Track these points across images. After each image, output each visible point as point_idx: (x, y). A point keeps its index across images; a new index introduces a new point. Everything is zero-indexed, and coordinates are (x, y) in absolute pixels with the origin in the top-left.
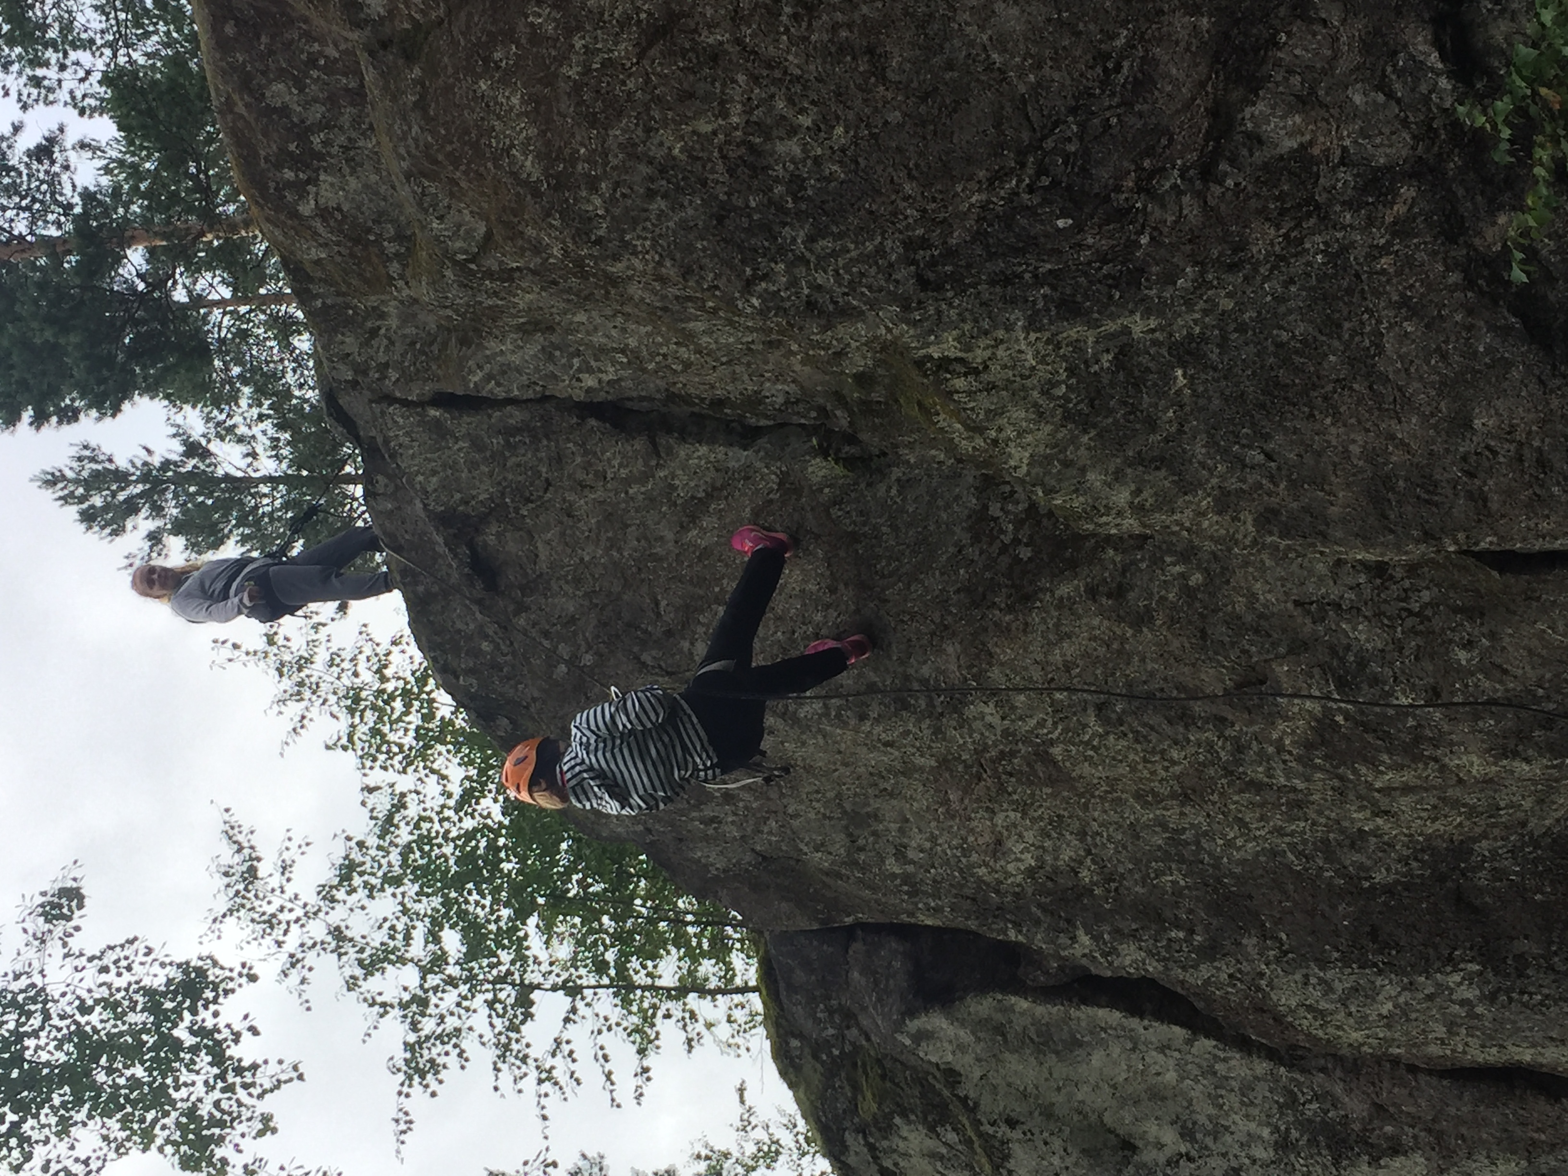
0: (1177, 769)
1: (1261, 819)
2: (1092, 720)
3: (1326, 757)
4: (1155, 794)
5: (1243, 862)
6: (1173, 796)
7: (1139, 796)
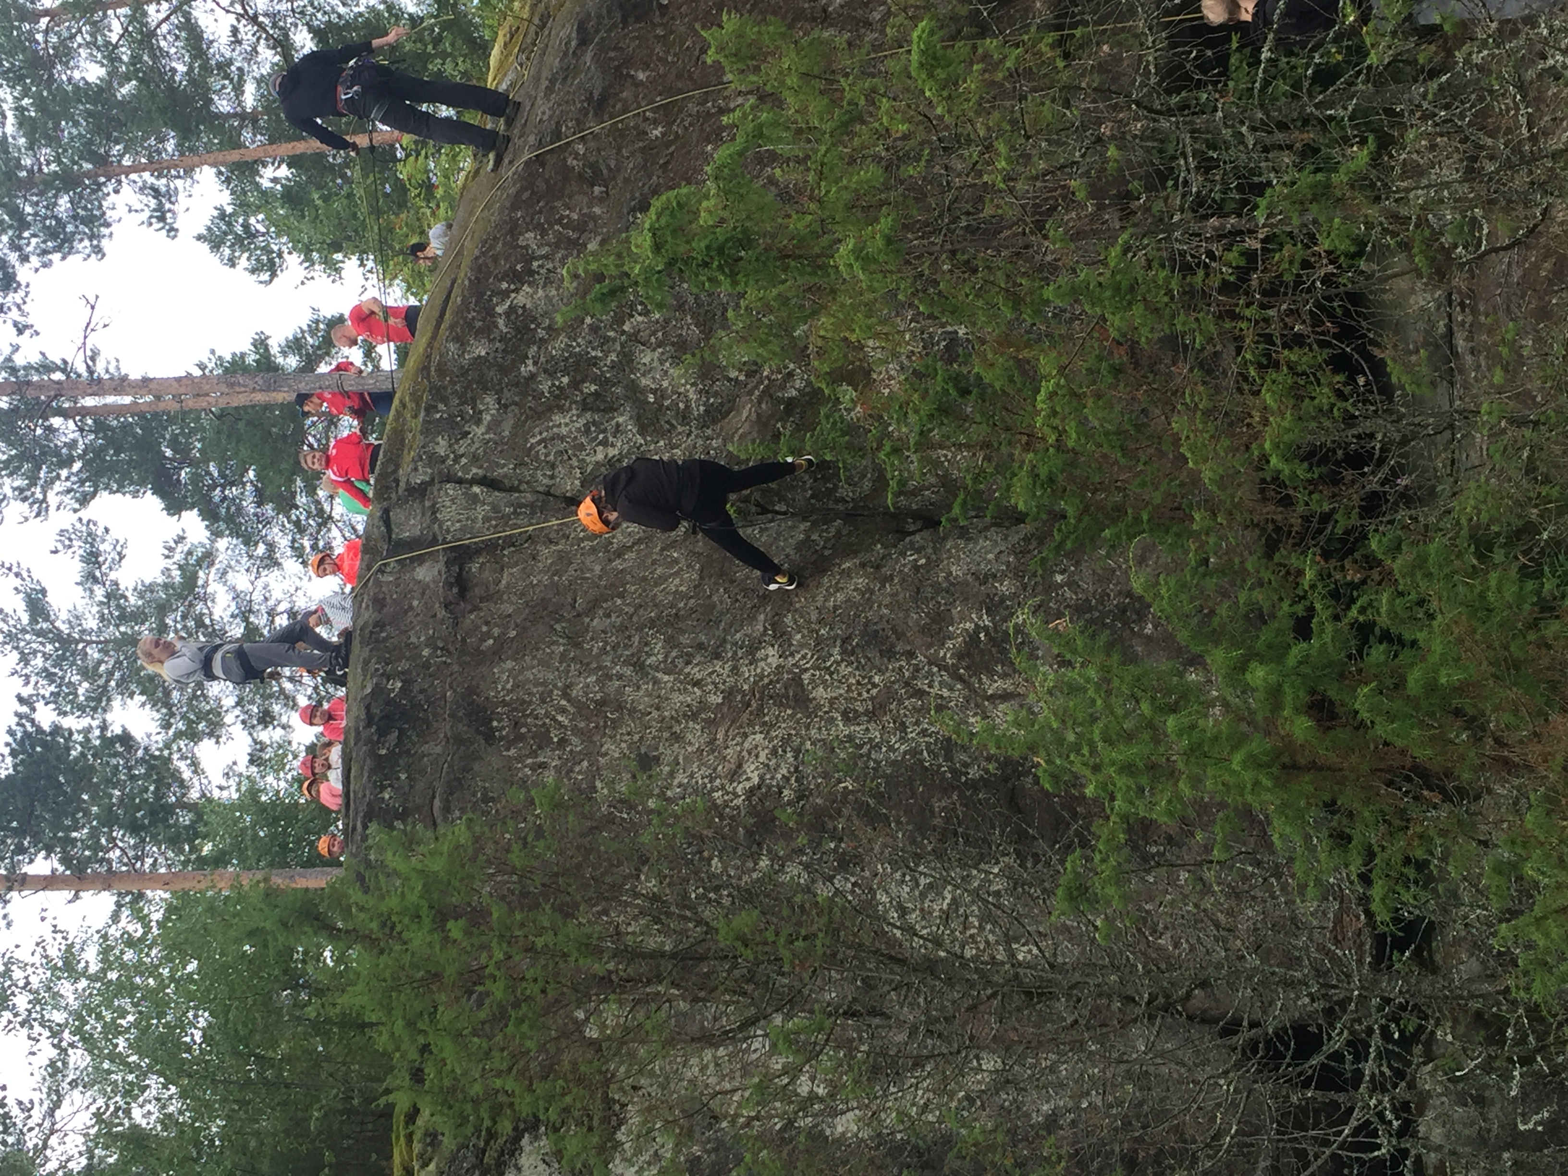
0: (874, 692)
1: (917, 723)
2: (836, 651)
3: (967, 668)
4: (856, 711)
5: (894, 763)
6: (866, 713)
7: (845, 714)
